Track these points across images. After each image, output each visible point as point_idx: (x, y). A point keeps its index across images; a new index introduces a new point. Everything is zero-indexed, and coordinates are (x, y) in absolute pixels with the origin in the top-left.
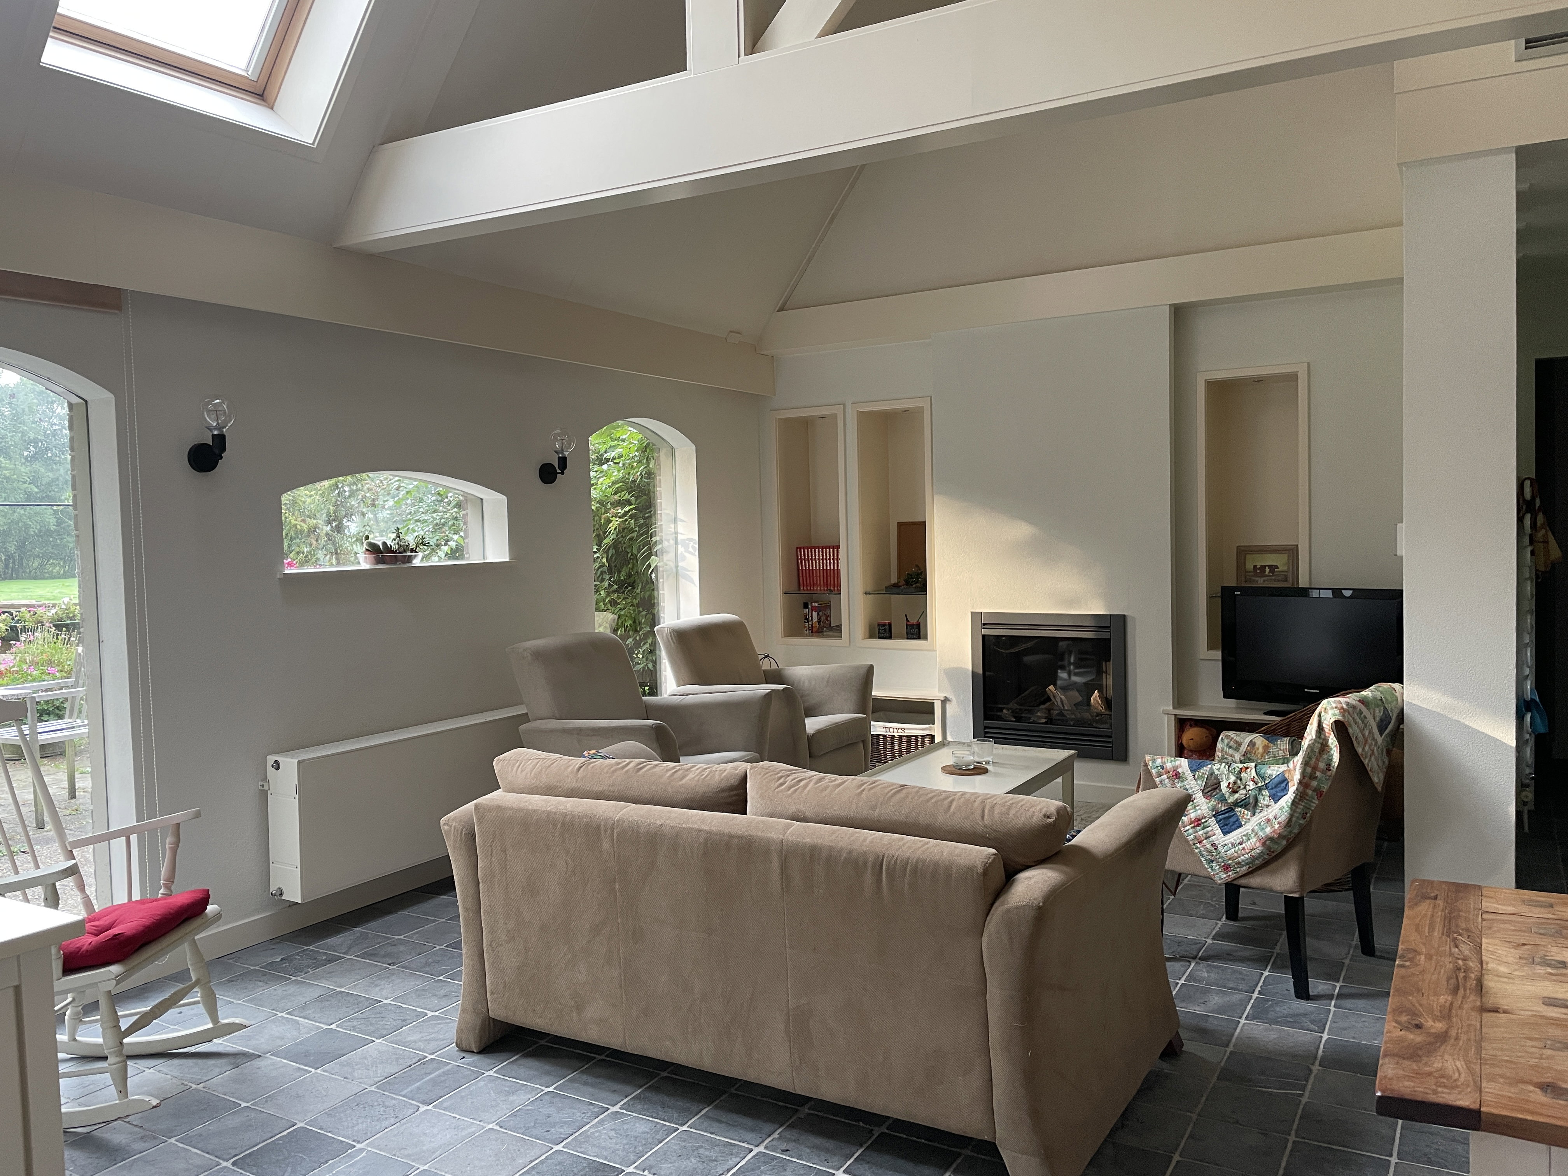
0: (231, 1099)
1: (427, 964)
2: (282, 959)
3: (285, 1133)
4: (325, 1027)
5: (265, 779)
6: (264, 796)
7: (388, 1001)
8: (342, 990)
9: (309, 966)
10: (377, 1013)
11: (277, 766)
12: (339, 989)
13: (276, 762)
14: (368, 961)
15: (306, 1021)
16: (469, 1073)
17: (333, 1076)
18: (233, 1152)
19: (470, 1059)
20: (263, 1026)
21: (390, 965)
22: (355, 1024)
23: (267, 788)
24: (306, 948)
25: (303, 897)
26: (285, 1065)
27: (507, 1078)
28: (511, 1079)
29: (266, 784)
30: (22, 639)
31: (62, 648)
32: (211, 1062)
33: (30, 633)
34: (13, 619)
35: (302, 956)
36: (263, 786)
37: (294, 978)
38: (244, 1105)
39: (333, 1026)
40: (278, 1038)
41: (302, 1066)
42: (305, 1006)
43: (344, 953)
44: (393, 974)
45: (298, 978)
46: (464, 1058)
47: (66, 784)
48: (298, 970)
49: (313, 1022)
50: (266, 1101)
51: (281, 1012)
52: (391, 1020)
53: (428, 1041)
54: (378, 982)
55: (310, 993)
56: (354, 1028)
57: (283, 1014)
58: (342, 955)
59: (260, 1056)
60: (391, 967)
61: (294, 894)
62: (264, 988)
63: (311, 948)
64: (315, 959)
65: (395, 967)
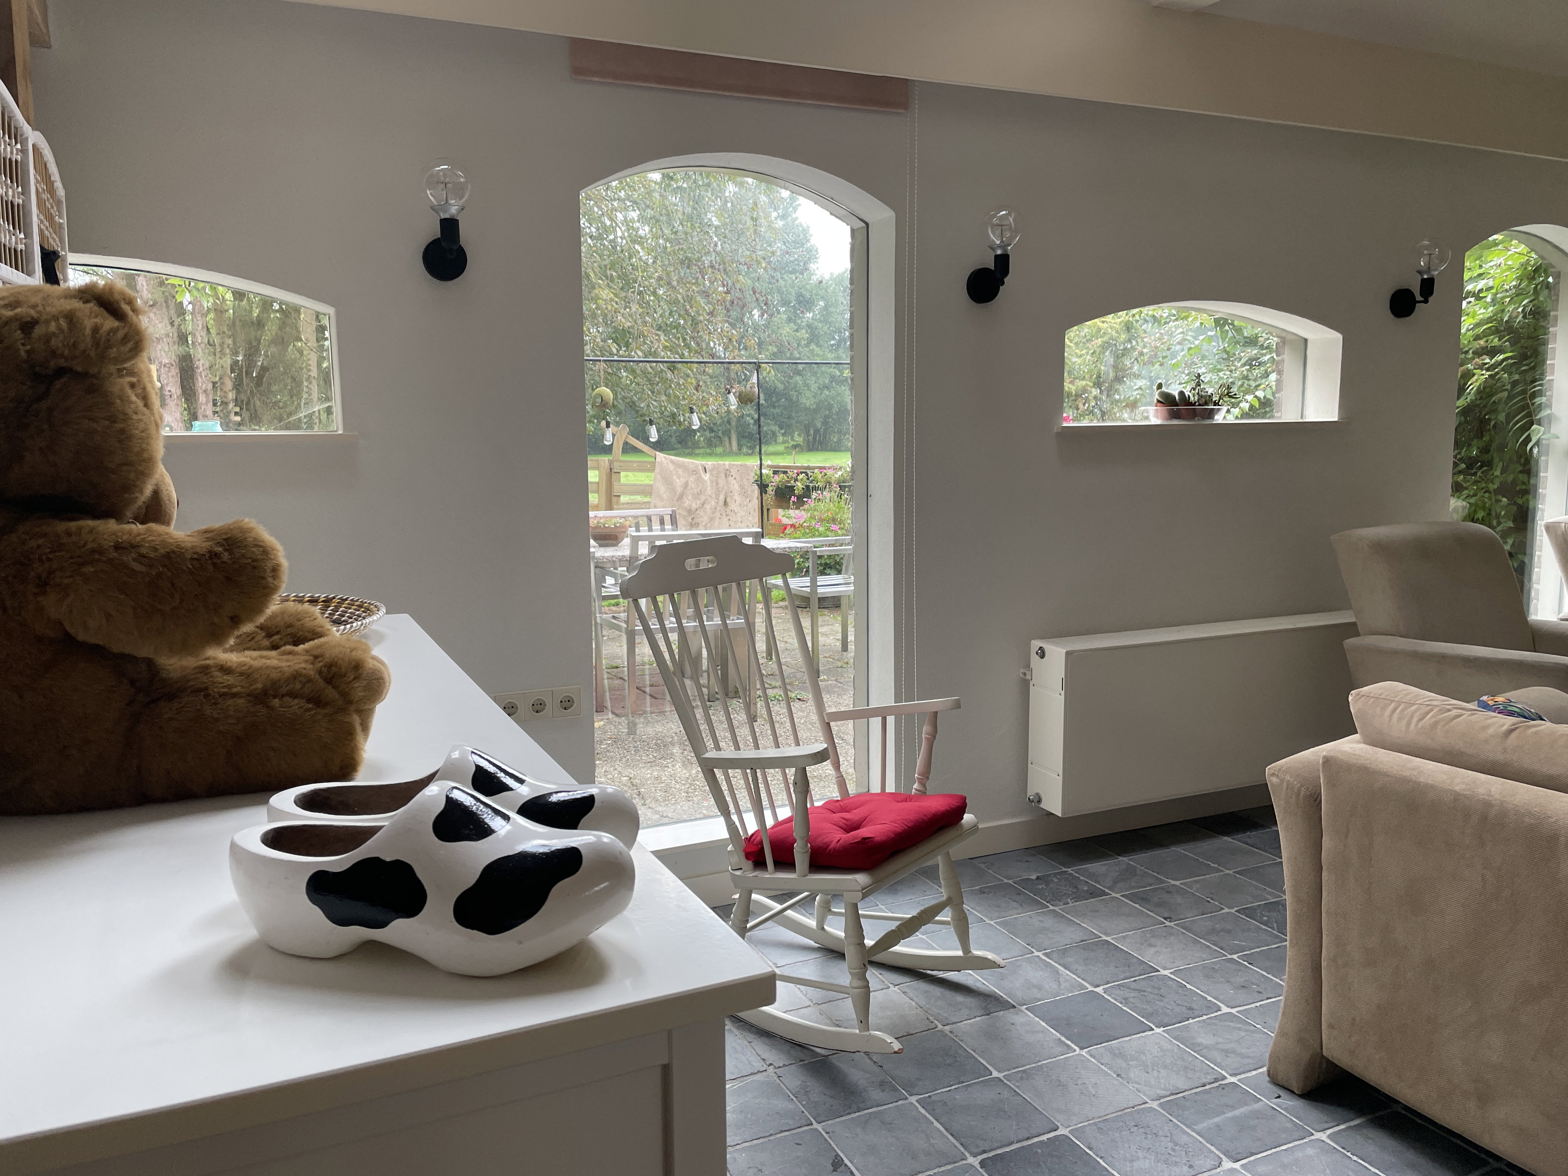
0: (981, 1060)
1: (1213, 931)
2: (1038, 878)
3: (1044, 1138)
4: (1091, 988)
5: (1028, 666)
6: (1025, 685)
7: (1166, 972)
8: (1108, 939)
9: (1068, 896)
10: (1153, 987)
11: (1042, 653)
12: (1104, 938)
13: (1041, 648)
14: (1137, 906)
15: (1068, 972)
16: (1289, 1125)
17: (1103, 1067)
18: (984, 1145)
19: (1289, 1102)
20: (1018, 963)
21: (1166, 919)
22: (1127, 995)
23: (1030, 678)
24: (1064, 869)
25: (1063, 812)
26: (1044, 1031)
27: (1349, 1154)
28: (1355, 1158)
29: (1028, 673)
30: (813, 497)
31: (844, 508)
32: (960, 998)
33: (819, 492)
34: (808, 479)
35: (1060, 880)
36: (1025, 674)
37: (1051, 907)
38: (995, 1074)
39: (1099, 990)
40: (1034, 986)
41: (1063, 1039)
42: (1064, 952)
43: (1109, 888)
44: (1171, 934)
45: (1057, 909)
46: (1279, 1097)
47: (839, 636)
48: (1056, 898)
49: (1074, 976)
50: (1022, 1078)
51: (1038, 951)
52: (1172, 1003)
53: (1227, 1052)
54: (1153, 941)
55: (1069, 935)
56: (1126, 1001)
57: (1040, 954)
58: (1107, 891)
59: (1014, 1007)
60: (1167, 923)
61: (1054, 804)
62: (1019, 912)
63: (1069, 870)
64: (1076, 887)
65: (1172, 924)
